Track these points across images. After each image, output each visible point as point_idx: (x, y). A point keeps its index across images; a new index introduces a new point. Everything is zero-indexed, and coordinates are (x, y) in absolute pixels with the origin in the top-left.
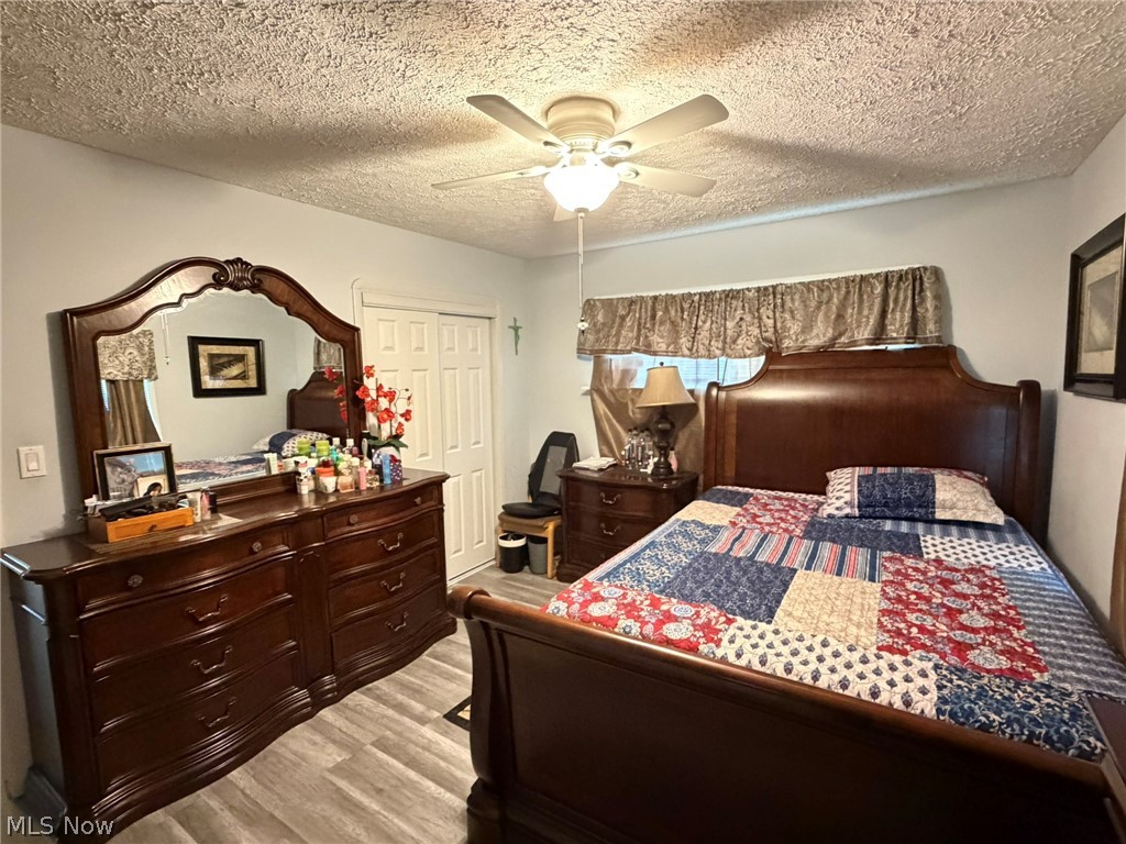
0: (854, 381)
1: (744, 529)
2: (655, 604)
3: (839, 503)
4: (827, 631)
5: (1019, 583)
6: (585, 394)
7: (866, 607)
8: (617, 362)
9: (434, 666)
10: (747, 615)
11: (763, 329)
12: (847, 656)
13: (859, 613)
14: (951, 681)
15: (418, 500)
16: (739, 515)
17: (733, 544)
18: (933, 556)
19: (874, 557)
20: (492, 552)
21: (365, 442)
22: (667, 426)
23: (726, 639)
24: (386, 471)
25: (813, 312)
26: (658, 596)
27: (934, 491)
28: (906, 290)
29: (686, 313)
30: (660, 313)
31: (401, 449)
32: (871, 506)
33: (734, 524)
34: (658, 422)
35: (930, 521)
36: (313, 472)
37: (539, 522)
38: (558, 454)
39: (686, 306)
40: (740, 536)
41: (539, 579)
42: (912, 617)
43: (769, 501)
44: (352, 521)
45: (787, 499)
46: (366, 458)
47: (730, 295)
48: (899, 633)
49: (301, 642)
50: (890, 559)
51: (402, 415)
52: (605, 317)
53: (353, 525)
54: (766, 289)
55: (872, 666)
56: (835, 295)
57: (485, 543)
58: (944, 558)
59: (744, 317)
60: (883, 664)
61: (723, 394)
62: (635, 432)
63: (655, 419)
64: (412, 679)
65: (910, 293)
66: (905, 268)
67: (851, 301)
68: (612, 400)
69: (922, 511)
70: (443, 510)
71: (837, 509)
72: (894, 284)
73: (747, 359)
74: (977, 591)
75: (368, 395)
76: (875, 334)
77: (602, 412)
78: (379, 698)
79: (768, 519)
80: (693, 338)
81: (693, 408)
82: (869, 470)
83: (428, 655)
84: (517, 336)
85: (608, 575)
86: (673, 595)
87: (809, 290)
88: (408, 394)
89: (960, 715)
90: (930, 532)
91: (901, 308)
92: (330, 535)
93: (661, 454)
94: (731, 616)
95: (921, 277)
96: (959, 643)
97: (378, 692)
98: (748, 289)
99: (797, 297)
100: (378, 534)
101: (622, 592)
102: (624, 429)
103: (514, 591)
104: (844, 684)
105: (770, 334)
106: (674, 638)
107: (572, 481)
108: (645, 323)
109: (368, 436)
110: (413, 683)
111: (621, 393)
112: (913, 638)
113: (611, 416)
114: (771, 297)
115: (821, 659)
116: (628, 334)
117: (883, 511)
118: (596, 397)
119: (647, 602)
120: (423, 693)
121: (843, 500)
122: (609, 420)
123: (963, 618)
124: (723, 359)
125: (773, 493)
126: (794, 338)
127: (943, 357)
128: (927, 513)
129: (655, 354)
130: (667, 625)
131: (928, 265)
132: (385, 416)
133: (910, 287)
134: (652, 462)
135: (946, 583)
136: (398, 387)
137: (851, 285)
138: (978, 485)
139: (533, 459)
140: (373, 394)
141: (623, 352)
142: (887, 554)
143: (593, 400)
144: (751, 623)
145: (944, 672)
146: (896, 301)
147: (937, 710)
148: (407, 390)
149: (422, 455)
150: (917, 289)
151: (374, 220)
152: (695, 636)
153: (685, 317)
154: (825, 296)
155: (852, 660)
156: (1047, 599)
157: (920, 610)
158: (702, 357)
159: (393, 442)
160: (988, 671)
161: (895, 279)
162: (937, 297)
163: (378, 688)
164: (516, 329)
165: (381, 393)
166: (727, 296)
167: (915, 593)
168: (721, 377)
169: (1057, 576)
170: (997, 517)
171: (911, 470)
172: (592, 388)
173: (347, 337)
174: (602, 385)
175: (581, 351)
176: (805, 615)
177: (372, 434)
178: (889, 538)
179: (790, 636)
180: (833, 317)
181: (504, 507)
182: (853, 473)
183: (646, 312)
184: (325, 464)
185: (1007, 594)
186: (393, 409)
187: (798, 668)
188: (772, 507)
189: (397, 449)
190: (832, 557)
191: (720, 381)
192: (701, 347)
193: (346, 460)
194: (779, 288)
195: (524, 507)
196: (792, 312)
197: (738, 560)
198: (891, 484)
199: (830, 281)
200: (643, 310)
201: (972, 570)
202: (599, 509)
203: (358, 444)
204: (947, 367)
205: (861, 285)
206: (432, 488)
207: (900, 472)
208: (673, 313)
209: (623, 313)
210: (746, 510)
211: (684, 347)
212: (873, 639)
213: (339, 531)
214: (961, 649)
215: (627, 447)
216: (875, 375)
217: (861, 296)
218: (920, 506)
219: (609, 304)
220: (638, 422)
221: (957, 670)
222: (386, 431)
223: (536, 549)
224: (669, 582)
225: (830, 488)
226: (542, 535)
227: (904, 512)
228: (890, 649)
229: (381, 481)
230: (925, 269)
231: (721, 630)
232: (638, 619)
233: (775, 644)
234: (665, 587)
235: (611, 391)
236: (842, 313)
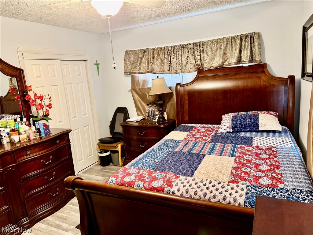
0: (231, 79)
1: (189, 141)
2: (150, 174)
3: (225, 128)
4: (212, 177)
5: (282, 152)
6: (129, 91)
7: (228, 167)
8: (141, 77)
9: (72, 208)
10: (184, 175)
11: (196, 60)
12: (217, 186)
13: (225, 169)
14: (251, 191)
15: (58, 142)
16: (188, 135)
17: (183, 147)
18: (255, 145)
19: (235, 147)
20: (96, 160)
21: (31, 120)
22: (161, 102)
23: (174, 184)
24: (42, 131)
25: (215, 52)
26: (152, 171)
27: (258, 120)
28: (248, 42)
29: (166, 55)
30: (156, 56)
31: (49, 120)
32: (236, 128)
33: (185, 139)
34: (158, 101)
35: (257, 131)
36: (8, 134)
37: (114, 145)
38: (120, 116)
39: (166, 52)
40: (187, 144)
41: (116, 167)
42: (243, 169)
43: (201, 129)
44: (28, 154)
45: (207, 127)
46: (32, 126)
47: (183, 47)
48: (237, 175)
49: (11, 206)
50: (240, 148)
51: (47, 106)
52: (134, 58)
53: (28, 155)
54: (196, 43)
55: (225, 189)
56: (223, 45)
57: (93, 155)
58: (259, 145)
59: (189, 56)
60: (229, 188)
61: (182, 88)
62: (150, 105)
63: (157, 100)
64: (62, 214)
65: (249, 43)
66: (247, 33)
67: (229, 47)
68: (140, 93)
69: (254, 128)
70: (70, 145)
71: (224, 130)
72: (244, 40)
73: (191, 73)
74: (268, 156)
75: (30, 99)
76: (238, 60)
77: (137, 98)
78: (48, 224)
79: (199, 136)
80: (170, 65)
81: (171, 94)
82: (236, 114)
83: (69, 204)
84: (98, 68)
85: (134, 165)
86: (158, 170)
87: (213, 43)
88: (49, 97)
89: (252, 202)
90: (256, 136)
91: (247, 50)
92: (18, 160)
93: (160, 114)
94: (178, 176)
95: (253, 36)
96: (257, 177)
97: (48, 221)
98: (190, 44)
99: (208, 46)
100: (41, 157)
101: (138, 171)
102: (146, 104)
103: (106, 174)
104: (214, 197)
105: (199, 62)
106: (155, 186)
107: (126, 127)
108: (150, 60)
109: (33, 116)
110: (62, 216)
111: (143, 89)
112: (242, 177)
113: (140, 100)
114: (199, 47)
115: (208, 188)
116: (144, 65)
117: (241, 129)
118: (134, 92)
119: (147, 174)
120: (67, 219)
121: (226, 126)
122: (139, 101)
123: (261, 168)
124: (182, 74)
125: (202, 125)
126: (208, 63)
127: (261, 68)
128: (256, 128)
129: (155, 73)
130: (154, 182)
131: (256, 31)
132: (39, 107)
133: (250, 41)
134: (157, 116)
135: (257, 155)
136: (44, 94)
137: (228, 40)
138: (274, 116)
139: (111, 119)
140: (33, 98)
141: (142, 73)
142: (239, 146)
143: (132, 94)
144: (185, 177)
145: (249, 188)
146: (245, 46)
147: (244, 202)
148: (48, 95)
149: (60, 122)
150: (252, 41)
151: (24, 20)
152: (163, 185)
153: (166, 57)
154: (219, 45)
155: (219, 187)
156: (290, 157)
157: (247, 166)
158: (173, 73)
159: (45, 118)
160: (264, 186)
161: (244, 38)
162: (259, 44)
163: (48, 220)
164: (97, 65)
165: (36, 98)
166: (182, 47)
167: (246, 159)
168: (181, 81)
169: (296, 148)
170: (279, 127)
171: (251, 113)
172: (132, 89)
173: (18, 74)
174: (135, 87)
175: (126, 73)
176: (206, 172)
177: (35, 115)
178: (242, 139)
179: (199, 181)
180: (222, 54)
181: (99, 140)
182: (230, 115)
183: (150, 56)
184: (13, 130)
185: (277, 157)
186: (43, 104)
187: (199, 193)
188: (201, 131)
189: (47, 121)
190: (220, 149)
191: (181, 83)
192: (173, 69)
193: (23, 128)
194: (201, 43)
195: (108, 139)
196: (207, 53)
197: (184, 153)
198: (243, 119)
199: (220, 39)
200: (149, 55)
201: (268, 149)
202: (137, 137)
203: (28, 120)
204: (263, 72)
205: (232, 40)
206: (64, 136)
207: (247, 114)
208: (161, 55)
209: (141, 56)
210: (191, 133)
211: (166, 69)
212: (228, 179)
213: (22, 158)
214: (257, 178)
215: (147, 112)
216: (238, 76)
217: (232, 45)
218: (254, 126)
219: (135, 52)
220: (151, 101)
221: (254, 187)
222: (41, 113)
223: (114, 156)
224: (157, 165)
225: (222, 122)
226: (116, 150)
227: (248, 129)
228: (233, 182)
229: (40, 135)
230: (254, 33)
231: (173, 181)
232: (142, 181)
233: (192, 185)
234: (155, 167)
235: (139, 89)
236: (225, 52)
